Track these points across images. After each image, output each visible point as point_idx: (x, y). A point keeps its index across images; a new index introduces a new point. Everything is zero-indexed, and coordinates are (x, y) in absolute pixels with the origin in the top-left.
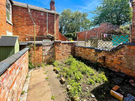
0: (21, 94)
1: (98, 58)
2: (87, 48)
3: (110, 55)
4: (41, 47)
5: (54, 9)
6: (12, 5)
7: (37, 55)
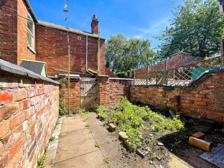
0: (50, 140)
1: (168, 99)
2: (150, 86)
3: (188, 92)
4: (78, 83)
5: (97, 32)
6: (35, 24)
7: (72, 95)
